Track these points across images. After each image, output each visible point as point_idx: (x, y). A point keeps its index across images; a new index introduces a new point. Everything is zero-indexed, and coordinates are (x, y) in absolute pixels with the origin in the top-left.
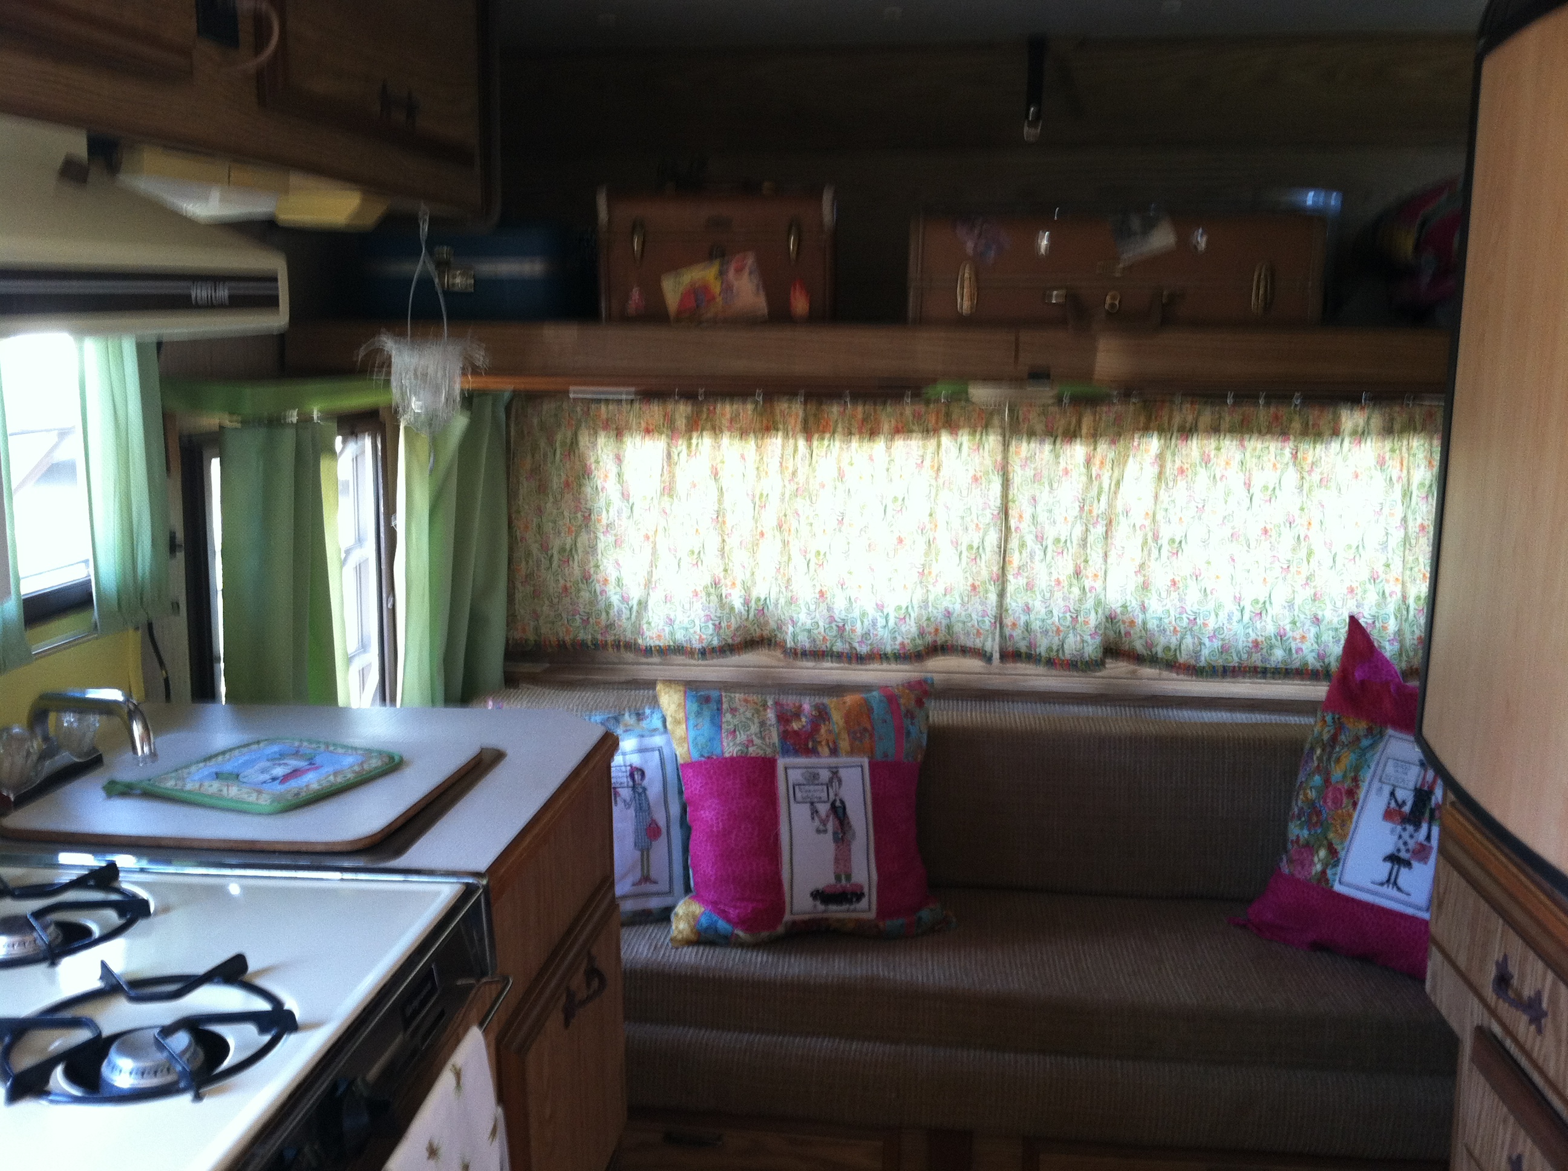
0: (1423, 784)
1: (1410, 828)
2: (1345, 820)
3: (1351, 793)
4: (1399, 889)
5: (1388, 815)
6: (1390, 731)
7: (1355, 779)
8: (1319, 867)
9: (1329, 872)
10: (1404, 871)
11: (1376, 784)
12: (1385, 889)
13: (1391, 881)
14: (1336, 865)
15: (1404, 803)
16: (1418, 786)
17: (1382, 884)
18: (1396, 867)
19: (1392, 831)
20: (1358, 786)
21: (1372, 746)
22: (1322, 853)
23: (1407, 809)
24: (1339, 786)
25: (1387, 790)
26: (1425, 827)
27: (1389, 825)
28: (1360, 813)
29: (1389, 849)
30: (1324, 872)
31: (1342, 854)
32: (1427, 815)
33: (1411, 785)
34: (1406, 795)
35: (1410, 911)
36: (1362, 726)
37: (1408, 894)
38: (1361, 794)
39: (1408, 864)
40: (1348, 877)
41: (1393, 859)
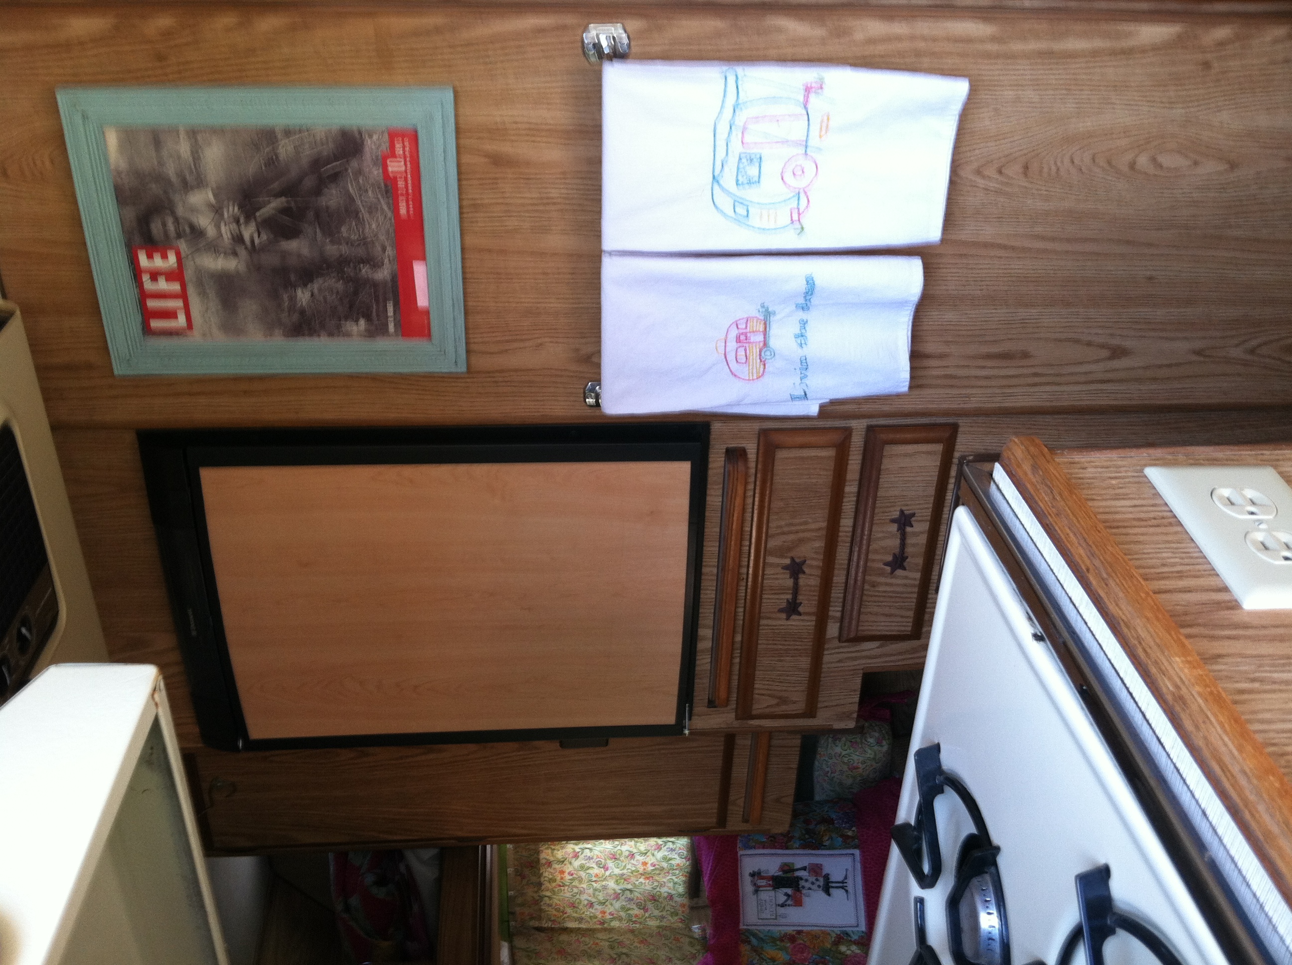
0: (770, 885)
1: (802, 883)
2: (814, 936)
3: (792, 938)
4: (846, 878)
5: (798, 903)
6: (742, 927)
7: (781, 940)
8: (854, 948)
10: (832, 879)
12: (850, 889)
13: (842, 885)
14: (847, 934)
15: (786, 894)
16: (771, 888)
17: (847, 891)
20: (786, 935)
21: (755, 935)
22: (843, 948)
23: (789, 891)
24: (790, 950)
26: (798, 874)
28: (805, 926)
30: (856, 943)
31: (838, 931)
34: (781, 895)
35: (858, 866)
36: (745, 949)
38: (790, 930)
39: (827, 877)
41: (827, 889)
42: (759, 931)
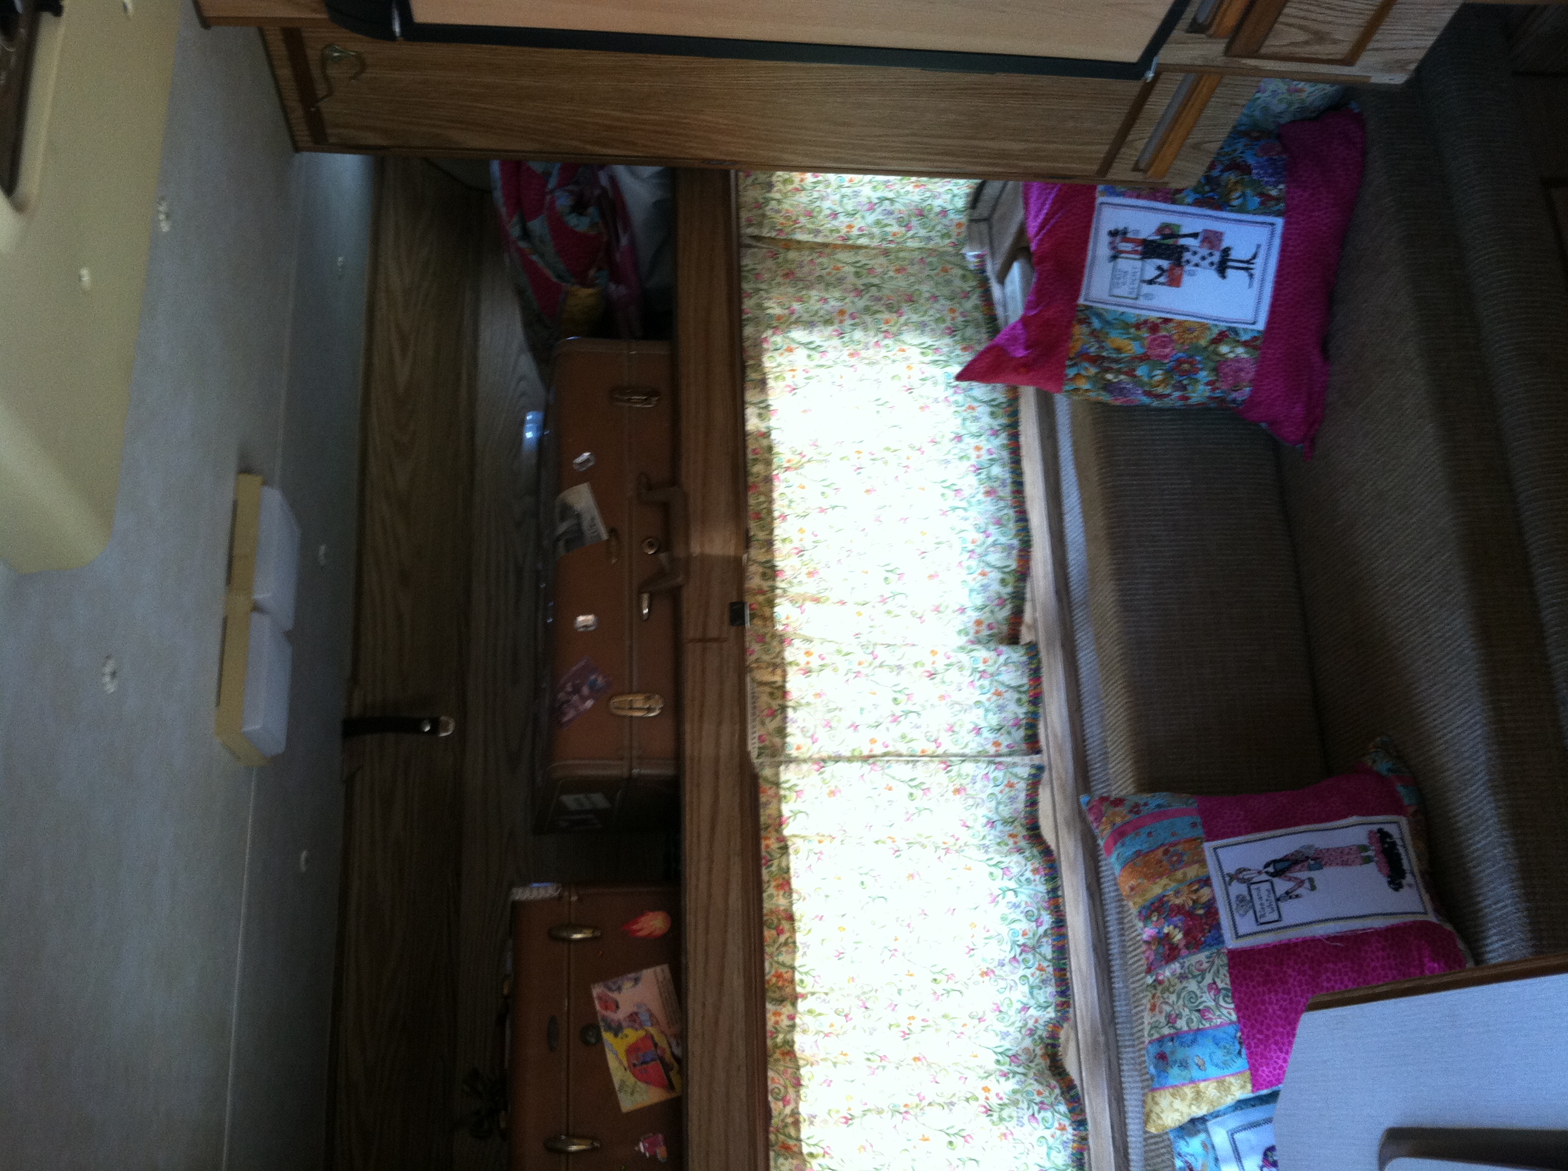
0: (1135, 252)
1: (1187, 256)
2: (1185, 328)
3: (1154, 327)
4: (1254, 257)
5: (1175, 281)
6: (1081, 301)
7: (1138, 326)
8: (1240, 351)
9: (1245, 337)
10: (1234, 255)
11: (1142, 302)
12: (1257, 272)
13: (1247, 266)
14: (1235, 331)
15: (1159, 268)
16: (1138, 257)
17: (1251, 276)
18: (1230, 264)
19: (1192, 274)
20: (1146, 322)
21: (1099, 315)
22: (1224, 349)
23: (1165, 264)
24: (1146, 342)
25: (1146, 289)
26: (1182, 241)
27: (1186, 279)
28: (1175, 314)
29: (1212, 275)
30: (1245, 344)
31: (1223, 326)
32: (1170, 241)
33: (1139, 264)
34: (1150, 268)
35: (1277, 242)
36: (1080, 331)
37: (1259, 246)
38: (1154, 315)
39: (1226, 251)
40: (1250, 317)
41: (1222, 268)
42: (1106, 310)
